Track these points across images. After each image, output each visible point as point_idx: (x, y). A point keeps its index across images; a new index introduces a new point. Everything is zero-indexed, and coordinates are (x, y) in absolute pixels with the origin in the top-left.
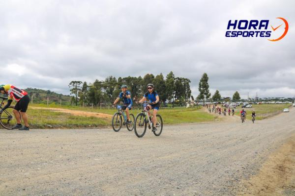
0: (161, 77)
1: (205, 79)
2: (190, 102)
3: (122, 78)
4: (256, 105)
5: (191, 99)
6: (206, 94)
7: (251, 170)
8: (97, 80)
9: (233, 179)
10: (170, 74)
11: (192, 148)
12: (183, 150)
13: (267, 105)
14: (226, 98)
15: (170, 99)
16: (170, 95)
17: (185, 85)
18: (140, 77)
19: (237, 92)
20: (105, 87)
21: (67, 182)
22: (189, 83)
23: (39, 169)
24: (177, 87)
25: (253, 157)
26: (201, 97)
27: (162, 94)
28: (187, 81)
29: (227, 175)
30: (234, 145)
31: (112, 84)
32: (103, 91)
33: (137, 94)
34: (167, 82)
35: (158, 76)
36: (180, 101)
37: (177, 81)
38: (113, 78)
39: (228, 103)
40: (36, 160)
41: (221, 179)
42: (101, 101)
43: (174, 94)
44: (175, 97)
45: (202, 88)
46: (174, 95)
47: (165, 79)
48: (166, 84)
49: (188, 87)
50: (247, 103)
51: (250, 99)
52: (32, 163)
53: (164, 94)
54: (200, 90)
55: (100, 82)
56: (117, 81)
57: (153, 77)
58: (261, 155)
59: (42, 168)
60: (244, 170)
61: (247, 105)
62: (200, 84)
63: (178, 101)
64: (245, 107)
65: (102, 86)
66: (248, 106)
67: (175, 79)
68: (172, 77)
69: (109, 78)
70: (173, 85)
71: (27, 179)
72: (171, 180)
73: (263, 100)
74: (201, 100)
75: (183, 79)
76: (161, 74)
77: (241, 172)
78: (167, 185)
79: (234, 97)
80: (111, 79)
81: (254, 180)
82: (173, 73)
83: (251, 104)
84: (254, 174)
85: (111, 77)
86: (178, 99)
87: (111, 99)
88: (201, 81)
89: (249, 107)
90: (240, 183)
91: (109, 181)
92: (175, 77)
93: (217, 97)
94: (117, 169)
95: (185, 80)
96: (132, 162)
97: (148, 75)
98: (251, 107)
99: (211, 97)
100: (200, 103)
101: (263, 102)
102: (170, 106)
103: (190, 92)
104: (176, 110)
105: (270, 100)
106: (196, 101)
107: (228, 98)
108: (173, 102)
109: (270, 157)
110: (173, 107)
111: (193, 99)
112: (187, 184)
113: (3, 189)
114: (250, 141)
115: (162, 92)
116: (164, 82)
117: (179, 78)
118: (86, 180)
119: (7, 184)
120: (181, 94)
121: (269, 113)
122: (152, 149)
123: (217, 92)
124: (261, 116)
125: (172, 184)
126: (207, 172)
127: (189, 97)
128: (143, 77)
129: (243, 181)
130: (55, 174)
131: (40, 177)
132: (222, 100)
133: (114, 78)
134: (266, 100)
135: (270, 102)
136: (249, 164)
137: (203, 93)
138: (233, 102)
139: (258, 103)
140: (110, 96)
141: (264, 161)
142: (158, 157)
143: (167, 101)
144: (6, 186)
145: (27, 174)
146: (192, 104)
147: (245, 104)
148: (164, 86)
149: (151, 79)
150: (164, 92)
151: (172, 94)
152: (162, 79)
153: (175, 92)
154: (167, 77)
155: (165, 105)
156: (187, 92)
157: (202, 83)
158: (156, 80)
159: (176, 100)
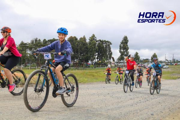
0: (84, 39)
1: (125, 41)
2: (111, 63)
3: (47, 40)
4: (172, 66)
5: (112, 60)
6: (126, 55)
8: (22, 42)
10: (92, 37)
14: (145, 60)
15: (92, 60)
16: (92, 57)
17: (106, 47)
19: (155, 54)
20: (31, 49)
22: (111, 45)
24: (99, 49)
26: (121, 58)
28: (108, 44)
31: (37, 45)
32: (29, 52)
34: (90, 44)
35: (81, 39)
36: (102, 62)
37: (99, 43)
38: (38, 40)
39: (146, 64)
42: (26, 62)
43: (96, 55)
44: (97, 58)
45: (122, 50)
46: (96, 57)
49: (110, 49)
50: (164, 64)
51: (167, 60)
53: (86, 55)
54: (120, 52)
55: (26, 44)
56: (42, 43)
57: (76, 39)
61: (164, 65)
62: (120, 46)
63: (100, 62)
65: (27, 47)
66: (165, 67)
67: (97, 41)
68: (94, 39)
69: (34, 40)
70: (95, 47)
73: (178, 62)
74: (122, 61)
75: (105, 41)
76: (84, 36)
79: (152, 59)
80: (36, 40)
82: (95, 36)
83: (168, 65)
85: (37, 38)
86: (100, 60)
87: (36, 60)
88: (121, 44)
92: (97, 40)
93: (136, 58)
95: (106, 42)
97: (72, 37)
98: (168, 68)
100: (120, 64)
102: (92, 67)
103: (111, 54)
104: (98, 71)
106: (117, 63)
107: (147, 59)
108: (96, 63)
110: (95, 67)
111: (114, 60)
116: (87, 44)
117: (100, 41)
120: (103, 55)
123: (137, 54)
124: (176, 76)
127: (110, 57)
132: (141, 61)
133: (40, 40)
137: (123, 55)
138: (151, 62)
139: (174, 64)
140: (35, 58)
143: (90, 62)
146: (113, 65)
148: (87, 48)
149: (74, 41)
151: (94, 55)
152: (85, 41)
153: (97, 53)
154: (89, 40)
155: (88, 66)
156: (109, 54)
157: (122, 45)
158: (79, 42)
159: (98, 61)
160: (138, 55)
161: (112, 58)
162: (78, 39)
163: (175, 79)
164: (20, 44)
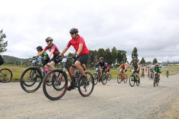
1: (135, 50)
4: (167, 66)
5: (127, 63)
7: (165, 107)
8: (70, 53)
9: (154, 113)
10: (114, 48)
11: (128, 93)
12: (123, 95)
13: (174, 66)
14: (149, 62)
15: (114, 63)
17: (123, 55)
18: (96, 50)
19: (155, 59)
21: (53, 114)
22: (126, 53)
23: (37, 106)
24: (118, 56)
25: (167, 99)
27: (109, 60)
29: (150, 110)
30: (154, 92)
33: (94, 61)
34: (112, 53)
37: (118, 53)
39: (150, 65)
40: (35, 101)
41: (146, 113)
43: (116, 60)
44: (117, 62)
45: (133, 57)
46: (117, 61)
47: (111, 51)
48: (112, 54)
49: (125, 56)
50: (162, 65)
51: (164, 62)
52: (32, 103)
54: (132, 58)
55: (72, 54)
57: (103, 50)
58: (172, 98)
59: (38, 106)
60: (161, 107)
62: (132, 54)
63: (119, 64)
64: (160, 67)
67: (117, 51)
68: (115, 50)
70: (116, 55)
71: (30, 112)
72: (115, 113)
73: (172, 63)
76: (108, 48)
77: (159, 108)
78: (113, 116)
79: (154, 62)
81: (167, 113)
82: (116, 48)
83: (164, 65)
84: (167, 109)
86: (119, 63)
89: (163, 68)
90: (158, 115)
91: (78, 114)
92: (117, 50)
93: (143, 62)
94: (83, 107)
95: (123, 51)
96: (91, 102)
97: (100, 49)
98: (165, 68)
99: (139, 62)
101: (172, 64)
102: (114, 68)
103: (126, 59)
105: (176, 63)
106: (130, 64)
107: (150, 62)
108: (116, 65)
109: (178, 99)
110: (116, 68)
111: (128, 63)
112: (125, 116)
113: (16, 118)
114: (164, 89)
115: (109, 59)
116: (110, 53)
117: (119, 51)
118: (64, 113)
119: (18, 115)
120: (121, 60)
121: (176, 71)
122: (104, 94)
124: (171, 73)
125: (116, 115)
126: (137, 108)
127: (126, 61)
128: (97, 50)
129: (160, 114)
130: (46, 109)
131: (37, 111)
132: (147, 63)
134: (174, 63)
135: (176, 64)
136: (164, 103)
138: (153, 64)
139: (169, 65)
141: (174, 101)
142: (107, 99)
143: (112, 65)
144: (18, 116)
145: (30, 109)
146: (128, 66)
147: (160, 66)
148: (110, 56)
149: (102, 52)
150: (111, 59)
151: (115, 60)
152: (109, 51)
153: (117, 59)
154: (112, 50)
155: (111, 67)
156: (125, 59)
157: (133, 53)
158: (105, 52)
159: (118, 64)
160: (144, 59)
161: (127, 62)
162: (105, 50)
163: (171, 75)
164: (68, 54)
